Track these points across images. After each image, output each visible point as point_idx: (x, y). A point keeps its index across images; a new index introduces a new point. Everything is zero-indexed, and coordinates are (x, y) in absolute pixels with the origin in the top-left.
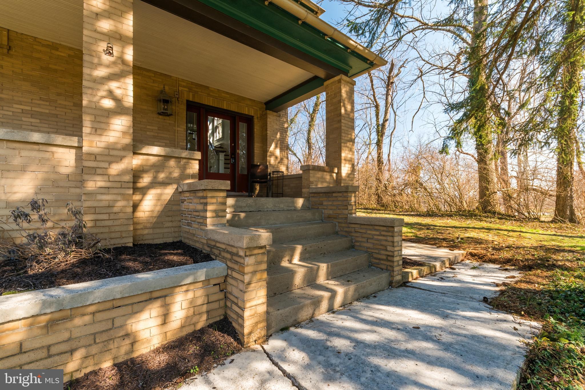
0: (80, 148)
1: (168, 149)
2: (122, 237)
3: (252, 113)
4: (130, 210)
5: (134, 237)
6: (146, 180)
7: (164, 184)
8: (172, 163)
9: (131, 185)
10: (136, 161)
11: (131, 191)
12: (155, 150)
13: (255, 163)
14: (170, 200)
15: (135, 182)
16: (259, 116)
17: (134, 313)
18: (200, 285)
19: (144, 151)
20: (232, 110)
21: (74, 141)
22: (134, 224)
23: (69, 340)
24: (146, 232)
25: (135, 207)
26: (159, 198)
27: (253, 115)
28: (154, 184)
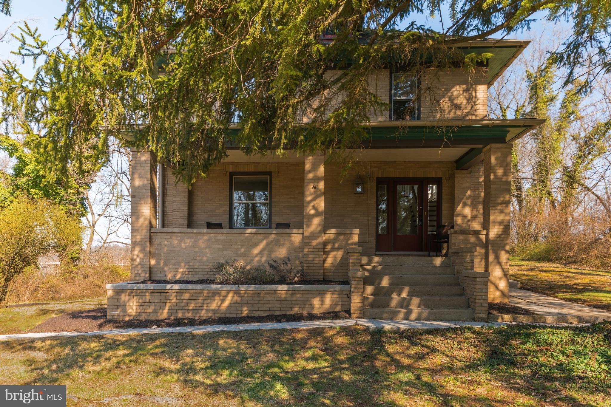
0: (303, 234)
1: (339, 230)
2: (319, 276)
3: (440, 175)
4: (322, 262)
5: (324, 276)
6: (329, 247)
7: (338, 249)
8: (342, 237)
9: (323, 250)
10: (325, 237)
11: (322, 253)
12: (333, 231)
13: (443, 224)
14: (342, 258)
15: (324, 248)
16: (448, 176)
17: (314, 298)
18: (336, 293)
19: (328, 232)
20: (418, 176)
21: (301, 231)
22: (324, 269)
23: (296, 301)
24: (330, 274)
25: (324, 261)
26: (335, 257)
27: (441, 176)
28: (333, 249)
